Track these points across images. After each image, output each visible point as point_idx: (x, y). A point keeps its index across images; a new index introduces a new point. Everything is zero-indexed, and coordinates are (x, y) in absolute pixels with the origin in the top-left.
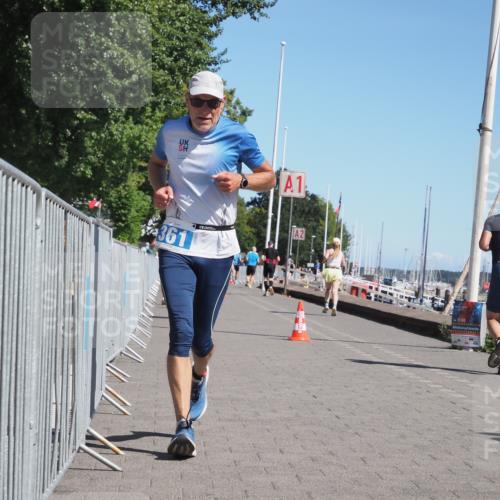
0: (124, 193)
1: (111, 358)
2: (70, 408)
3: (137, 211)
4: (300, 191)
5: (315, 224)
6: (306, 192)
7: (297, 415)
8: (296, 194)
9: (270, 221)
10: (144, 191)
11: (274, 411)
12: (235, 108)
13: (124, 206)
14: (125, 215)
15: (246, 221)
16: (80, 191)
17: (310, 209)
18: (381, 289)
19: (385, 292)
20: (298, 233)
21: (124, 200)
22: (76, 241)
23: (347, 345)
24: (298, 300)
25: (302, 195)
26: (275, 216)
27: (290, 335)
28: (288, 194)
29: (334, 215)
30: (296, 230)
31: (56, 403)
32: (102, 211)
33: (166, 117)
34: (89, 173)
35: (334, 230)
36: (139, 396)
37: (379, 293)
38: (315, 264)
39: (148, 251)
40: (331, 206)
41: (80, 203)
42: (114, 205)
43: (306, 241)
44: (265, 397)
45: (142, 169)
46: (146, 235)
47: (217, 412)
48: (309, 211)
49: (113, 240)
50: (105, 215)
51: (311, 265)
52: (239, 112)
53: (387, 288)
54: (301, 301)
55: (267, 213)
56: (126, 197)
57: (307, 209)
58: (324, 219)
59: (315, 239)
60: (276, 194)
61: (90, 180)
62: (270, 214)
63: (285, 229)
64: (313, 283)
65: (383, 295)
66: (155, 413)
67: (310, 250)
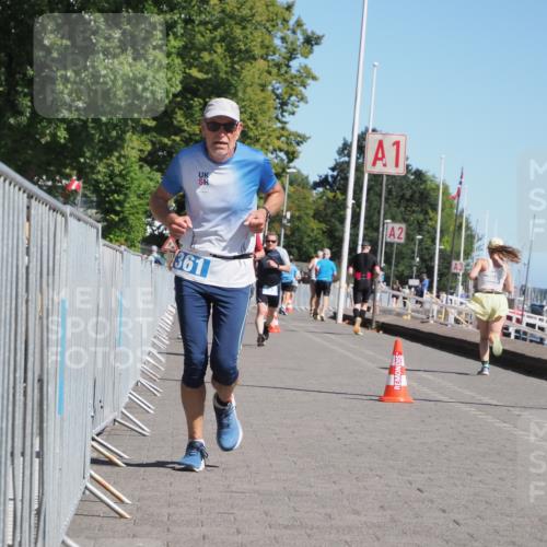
0: (118, 168)
1: (98, 429)
2: (36, 506)
3: (139, 197)
4: (397, 165)
5: (421, 217)
6: (408, 166)
7: (393, 520)
8: (391, 170)
9: (349, 213)
10: (151, 164)
11: (357, 513)
12: (294, 32)
13: (119, 189)
14: (120, 203)
15: (311, 213)
16: (49, 164)
17: (415, 192)
18: (526, 320)
19: (532, 326)
20: (394, 232)
21: (118, 180)
22: (45, 243)
23: (472, 410)
24: (393, 339)
25: (401, 171)
26: (358, 205)
27: (382, 394)
28: (378, 169)
29: (451, 202)
30: (390, 226)
31: (14, 499)
32: (84, 195)
33: (185, 47)
34: (62, 134)
35: (452, 228)
36: (143, 488)
37: (523, 327)
38: (421, 281)
39: (157, 262)
40: (446, 188)
41: (50, 183)
42: (103, 187)
43: (406, 244)
44: (341, 491)
45: (146, 130)
46: (152, 235)
47: (266, 514)
48: (412, 196)
49: (101, 241)
50: (88, 204)
51: (414, 282)
52: (300, 38)
53: (535, 320)
54: (400, 340)
55: (345, 200)
56: (121, 175)
57: (408, 194)
58: (435, 209)
59: (421, 241)
60: (360, 169)
61: (64, 146)
62: (350, 202)
63: (373, 226)
64: (418, 312)
65: (529, 330)
66: (169, 515)
67: (413, 258)
